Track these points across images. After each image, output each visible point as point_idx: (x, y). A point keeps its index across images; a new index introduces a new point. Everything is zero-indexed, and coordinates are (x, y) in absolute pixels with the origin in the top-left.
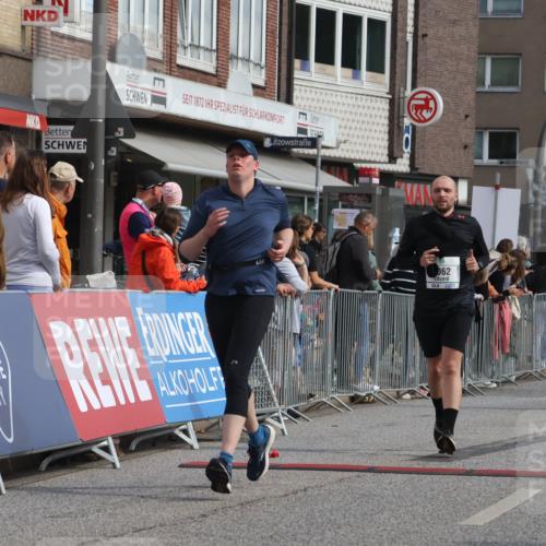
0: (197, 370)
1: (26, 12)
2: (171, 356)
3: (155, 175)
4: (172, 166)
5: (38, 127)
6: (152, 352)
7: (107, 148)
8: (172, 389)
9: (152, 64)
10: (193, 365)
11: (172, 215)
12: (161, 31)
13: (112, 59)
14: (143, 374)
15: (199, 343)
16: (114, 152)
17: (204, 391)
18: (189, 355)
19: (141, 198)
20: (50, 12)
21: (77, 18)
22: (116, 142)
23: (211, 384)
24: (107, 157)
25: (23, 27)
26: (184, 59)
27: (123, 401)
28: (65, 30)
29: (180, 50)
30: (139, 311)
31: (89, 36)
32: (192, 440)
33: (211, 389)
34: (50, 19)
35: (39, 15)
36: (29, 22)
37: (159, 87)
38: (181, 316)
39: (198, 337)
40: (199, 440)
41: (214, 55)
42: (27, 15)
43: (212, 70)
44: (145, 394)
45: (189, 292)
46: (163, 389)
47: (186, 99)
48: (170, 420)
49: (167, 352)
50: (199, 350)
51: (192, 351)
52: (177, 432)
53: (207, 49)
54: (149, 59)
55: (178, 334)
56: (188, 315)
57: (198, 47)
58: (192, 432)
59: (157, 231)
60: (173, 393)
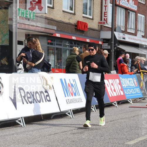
0: (132, 89)
1: (99, 22)
2: (127, 87)
3: (123, 52)
4: (127, 51)
5: (101, 44)
6: (123, 86)
7: (114, 48)
8: (127, 93)
9: (123, 32)
10: (131, 88)
11: (127, 60)
12: (124, 26)
13: (115, 31)
14: (122, 90)
15: (132, 84)
16: (115, 48)
17: (133, 93)
18: (130, 86)
19: (121, 56)
20: (103, 22)
21: (108, 23)
22: (116, 46)
23: (135, 92)
24: (114, 49)
25: (99, 25)
26: (129, 31)
27: (118, 95)
28: (106, 25)
29: (128, 29)
30: (121, 78)
31: (111, 27)
32: (131, 102)
33: (135, 93)
34: (104, 24)
35: (102, 23)
36: (100, 24)
37: (124, 36)
38: (129, 79)
39: (132, 83)
40: (133, 102)
41: (134, 30)
42: (99, 23)
43: (134, 33)
44: (122, 94)
45: (130, 74)
46: (125, 93)
47: (129, 38)
48: (127, 99)
49: (126, 86)
50: (132, 85)
51: (131, 86)
52: (128, 101)
53: (133, 29)
54: (122, 31)
55: (128, 82)
56: (130, 79)
57: (131, 28)
58: (131, 101)
59: (124, 63)
60: (127, 94)
